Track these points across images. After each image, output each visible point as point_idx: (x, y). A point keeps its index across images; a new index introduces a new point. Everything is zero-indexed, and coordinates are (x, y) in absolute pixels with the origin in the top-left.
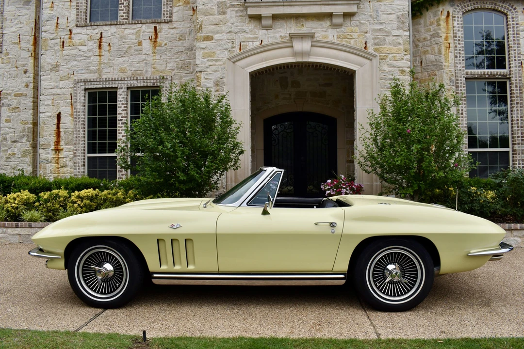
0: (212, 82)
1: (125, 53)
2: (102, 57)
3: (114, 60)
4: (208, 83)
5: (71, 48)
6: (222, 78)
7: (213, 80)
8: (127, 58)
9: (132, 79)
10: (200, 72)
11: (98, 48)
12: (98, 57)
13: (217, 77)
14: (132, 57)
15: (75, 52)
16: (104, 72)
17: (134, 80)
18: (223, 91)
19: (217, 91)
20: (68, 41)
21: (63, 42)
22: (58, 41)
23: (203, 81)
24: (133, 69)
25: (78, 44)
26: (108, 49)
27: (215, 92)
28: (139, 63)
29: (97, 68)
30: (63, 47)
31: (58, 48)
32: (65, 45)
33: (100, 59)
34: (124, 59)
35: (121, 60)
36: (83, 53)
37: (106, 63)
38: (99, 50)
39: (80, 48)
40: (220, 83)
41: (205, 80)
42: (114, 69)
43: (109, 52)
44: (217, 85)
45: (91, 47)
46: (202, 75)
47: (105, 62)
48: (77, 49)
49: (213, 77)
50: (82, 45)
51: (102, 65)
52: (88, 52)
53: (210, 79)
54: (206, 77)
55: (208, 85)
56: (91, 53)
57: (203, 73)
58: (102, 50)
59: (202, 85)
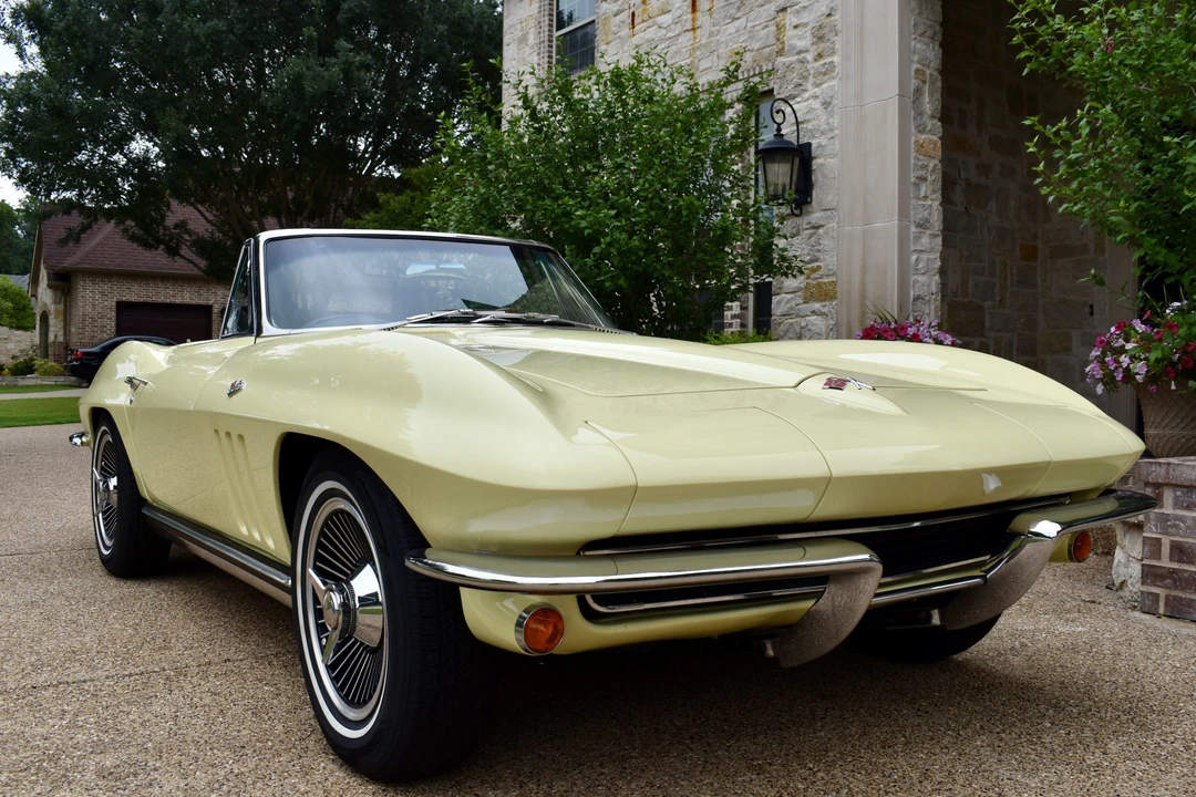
0: (809, 33)
1: (739, 8)
2: (698, 31)
3: (719, 32)
4: (801, 38)
5: (645, 25)
6: (829, 15)
7: (812, 25)
8: (743, 20)
9: (751, 74)
10: (784, 10)
11: (690, 10)
12: (691, 33)
13: (819, 14)
14: (752, 15)
15: (651, 33)
16: (701, 68)
17: (755, 75)
18: (833, 53)
19: (820, 56)
20: (640, 10)
21: (633, 14)
22: (625, 16)
23: (790, 33)
24: (756, 46)
25: (656, 12)
26: (708, 8)
27: (816, 60)
28: (767, 26)
29: (688, 61)
30: (634, 27)
31: (626, 31)
32: (636, 22)
33: (695, 38)
34: (737, 23)
35: (732, 28)
36: (664, 32)
37: (705, 46)
38: (690, 16)
39: (661, 19)
40: (826, 30)
41: (795, 32)
42: (718, 56)
43: (711, 15)
44: (821, 39)
45: (679, 12)
46: (790, 19)
47: (704, 41)
48: (655, 24)
49: (812, 17)
50: (664, 13)
51: (698, 53)
52: (673, 27)
53: (805, 25)
54: (795, 21)
55: (800, 44)
56: (678, 29)
57: (789, 10)
58: (698, 14)
59: (786, 47)
